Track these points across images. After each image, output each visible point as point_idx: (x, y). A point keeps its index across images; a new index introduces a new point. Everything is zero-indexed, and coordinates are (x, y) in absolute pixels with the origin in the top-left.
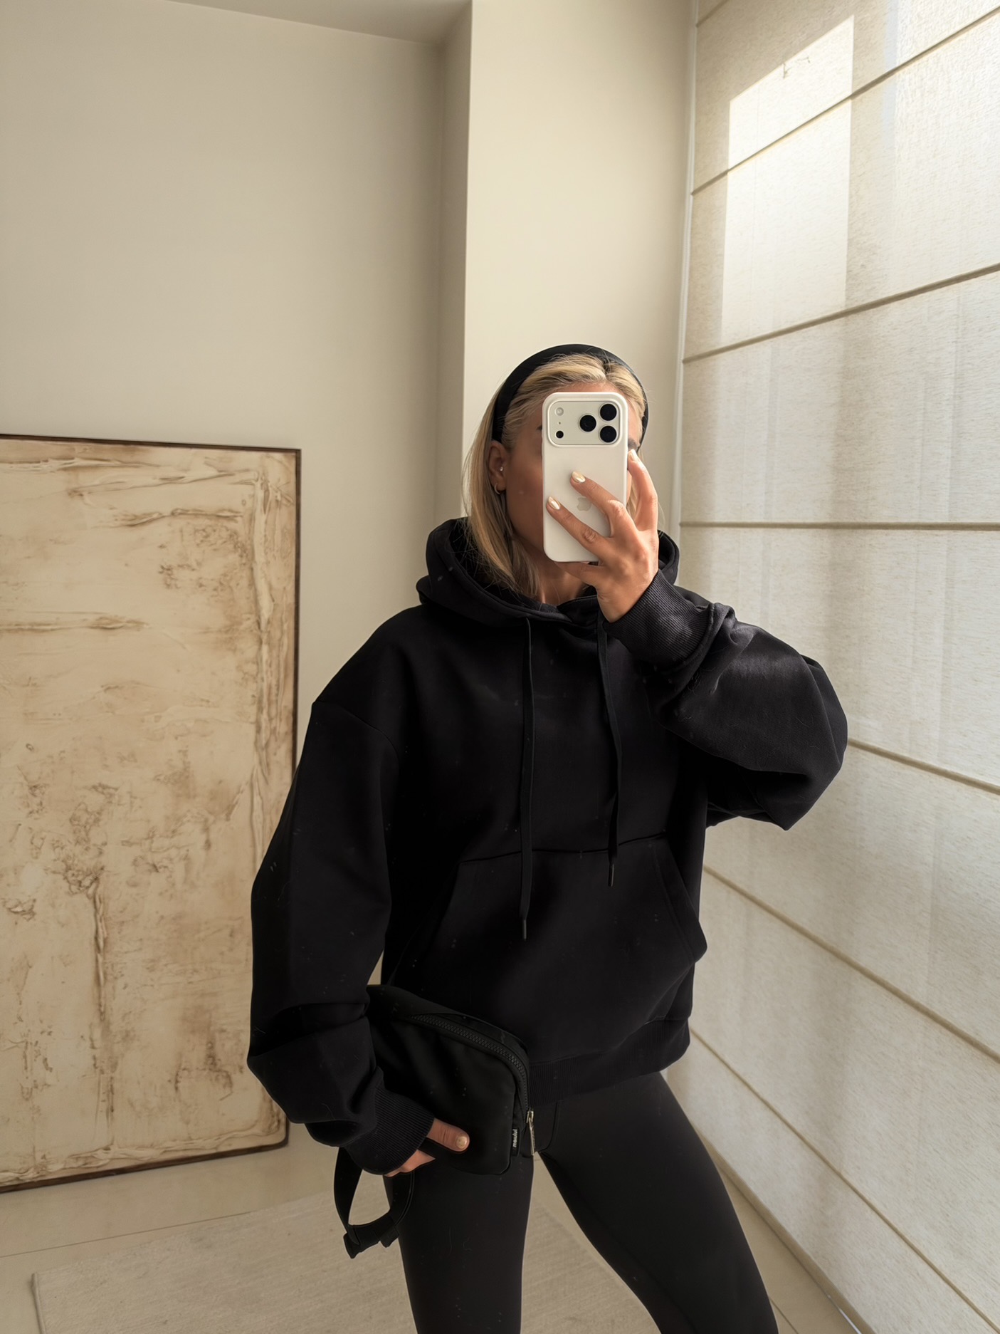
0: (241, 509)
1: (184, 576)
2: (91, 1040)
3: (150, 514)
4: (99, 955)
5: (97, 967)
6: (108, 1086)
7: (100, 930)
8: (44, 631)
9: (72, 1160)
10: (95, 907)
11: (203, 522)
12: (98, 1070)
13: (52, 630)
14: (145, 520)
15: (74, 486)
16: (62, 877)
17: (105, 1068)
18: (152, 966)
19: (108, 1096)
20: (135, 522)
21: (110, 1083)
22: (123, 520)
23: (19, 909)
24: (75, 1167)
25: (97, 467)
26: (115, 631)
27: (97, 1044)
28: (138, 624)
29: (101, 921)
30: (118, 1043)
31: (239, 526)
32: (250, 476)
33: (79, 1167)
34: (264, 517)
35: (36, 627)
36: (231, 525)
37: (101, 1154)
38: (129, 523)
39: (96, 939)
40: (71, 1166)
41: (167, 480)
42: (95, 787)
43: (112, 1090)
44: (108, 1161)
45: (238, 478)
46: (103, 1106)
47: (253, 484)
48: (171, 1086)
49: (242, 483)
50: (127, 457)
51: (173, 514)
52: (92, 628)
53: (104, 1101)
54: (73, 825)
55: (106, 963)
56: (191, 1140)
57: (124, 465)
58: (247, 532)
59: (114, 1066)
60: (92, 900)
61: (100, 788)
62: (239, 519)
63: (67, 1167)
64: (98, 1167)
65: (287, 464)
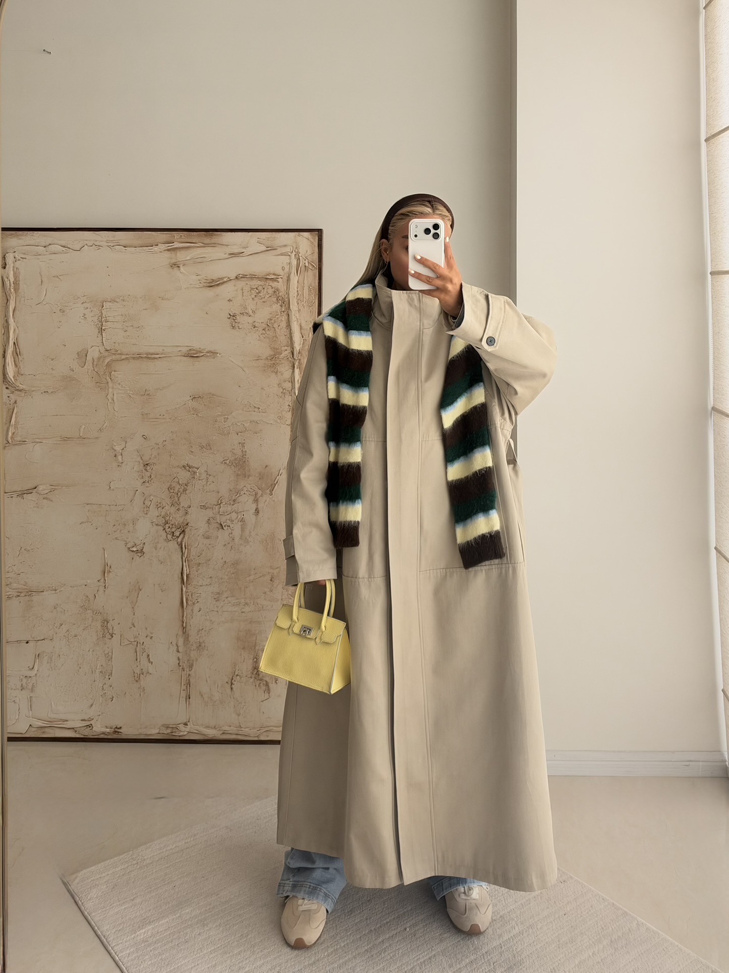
0: (281, 273)
1: (243, 320)
2: (177, 645)
3: (222, 279)
4: (183, 586)
5: (182, 594)
6: (187, 680)
7: (185, 569)
8: (155, 358)
9: (164, 728)
10: (182, 552)
11: (256, 283)
12: (181, 668)
13: (160, 358)
14: (218, 283)
15: (173, 261)
16: (163, 528)
17: (185, 667)
18: (217, 597)
19: (187, 687)
20: (213, 284)
21: (188, 679)
22: (204, 283)
23: (134, 549)
24: (165, 733)
25: (188, 248)
26: (198, 359)
27: (180, 650)
28: (214, 354)
29: (185, 562)
30: (194, 650)
31: (280, 285)
32: (288, 249)
33: (168, 734)
34: (297, 278)
35: (150, 356)
36: (275, 284)
37: (181, 727)
38: (208, 285)
39: (182, 574)
40: (162, 732)
41: (233, 255)
42: (184, 466)
43: (188, 684)
44: (186, 733)
45: (279, 251)
46: (184, 694)
47: (290, 256)
48: (228, 686)
49: (282, 254)
50: (207, 241)
51: (237, 278)
52: (185, 356)
53: (184, 690)
54: (171, 493)
55: (187, 592)
56: (242, 728)
57: (206, 245)
58: (285, 289)
59: (191, 666)
60: (180, 546)
61: (188, 467)
62: (280, 280)
63: (160, 732)
64: (180, 736)
65: (312, 240)
